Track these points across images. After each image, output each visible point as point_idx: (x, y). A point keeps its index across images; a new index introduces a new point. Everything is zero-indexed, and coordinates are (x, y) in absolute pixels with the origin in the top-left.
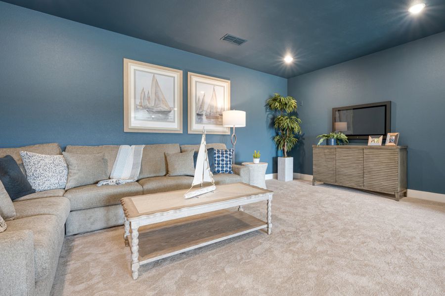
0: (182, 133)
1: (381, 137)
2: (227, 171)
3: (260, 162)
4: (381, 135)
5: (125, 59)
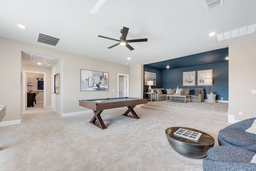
0: (195, 86)
3: (213, 94)
5: (183, 72)
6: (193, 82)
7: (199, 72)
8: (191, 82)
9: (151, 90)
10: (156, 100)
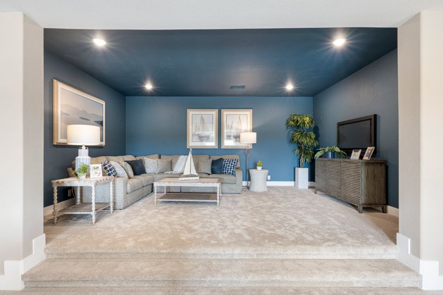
0: (217, 148)
1: (360, 151)
2: (230, 173)
3: (262, 169)
4: (360, 149)
5: (188, 110)
7: (225, 113)
9: (92, 166)
10: (115, 203)
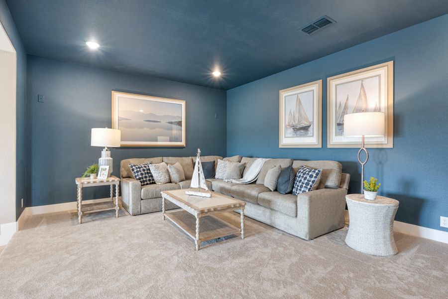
0: (321, 147)
5: (280, 91)
6: (310, 129)
7: (333, 82)
8: (306, 128)
